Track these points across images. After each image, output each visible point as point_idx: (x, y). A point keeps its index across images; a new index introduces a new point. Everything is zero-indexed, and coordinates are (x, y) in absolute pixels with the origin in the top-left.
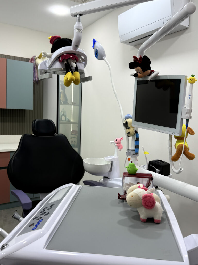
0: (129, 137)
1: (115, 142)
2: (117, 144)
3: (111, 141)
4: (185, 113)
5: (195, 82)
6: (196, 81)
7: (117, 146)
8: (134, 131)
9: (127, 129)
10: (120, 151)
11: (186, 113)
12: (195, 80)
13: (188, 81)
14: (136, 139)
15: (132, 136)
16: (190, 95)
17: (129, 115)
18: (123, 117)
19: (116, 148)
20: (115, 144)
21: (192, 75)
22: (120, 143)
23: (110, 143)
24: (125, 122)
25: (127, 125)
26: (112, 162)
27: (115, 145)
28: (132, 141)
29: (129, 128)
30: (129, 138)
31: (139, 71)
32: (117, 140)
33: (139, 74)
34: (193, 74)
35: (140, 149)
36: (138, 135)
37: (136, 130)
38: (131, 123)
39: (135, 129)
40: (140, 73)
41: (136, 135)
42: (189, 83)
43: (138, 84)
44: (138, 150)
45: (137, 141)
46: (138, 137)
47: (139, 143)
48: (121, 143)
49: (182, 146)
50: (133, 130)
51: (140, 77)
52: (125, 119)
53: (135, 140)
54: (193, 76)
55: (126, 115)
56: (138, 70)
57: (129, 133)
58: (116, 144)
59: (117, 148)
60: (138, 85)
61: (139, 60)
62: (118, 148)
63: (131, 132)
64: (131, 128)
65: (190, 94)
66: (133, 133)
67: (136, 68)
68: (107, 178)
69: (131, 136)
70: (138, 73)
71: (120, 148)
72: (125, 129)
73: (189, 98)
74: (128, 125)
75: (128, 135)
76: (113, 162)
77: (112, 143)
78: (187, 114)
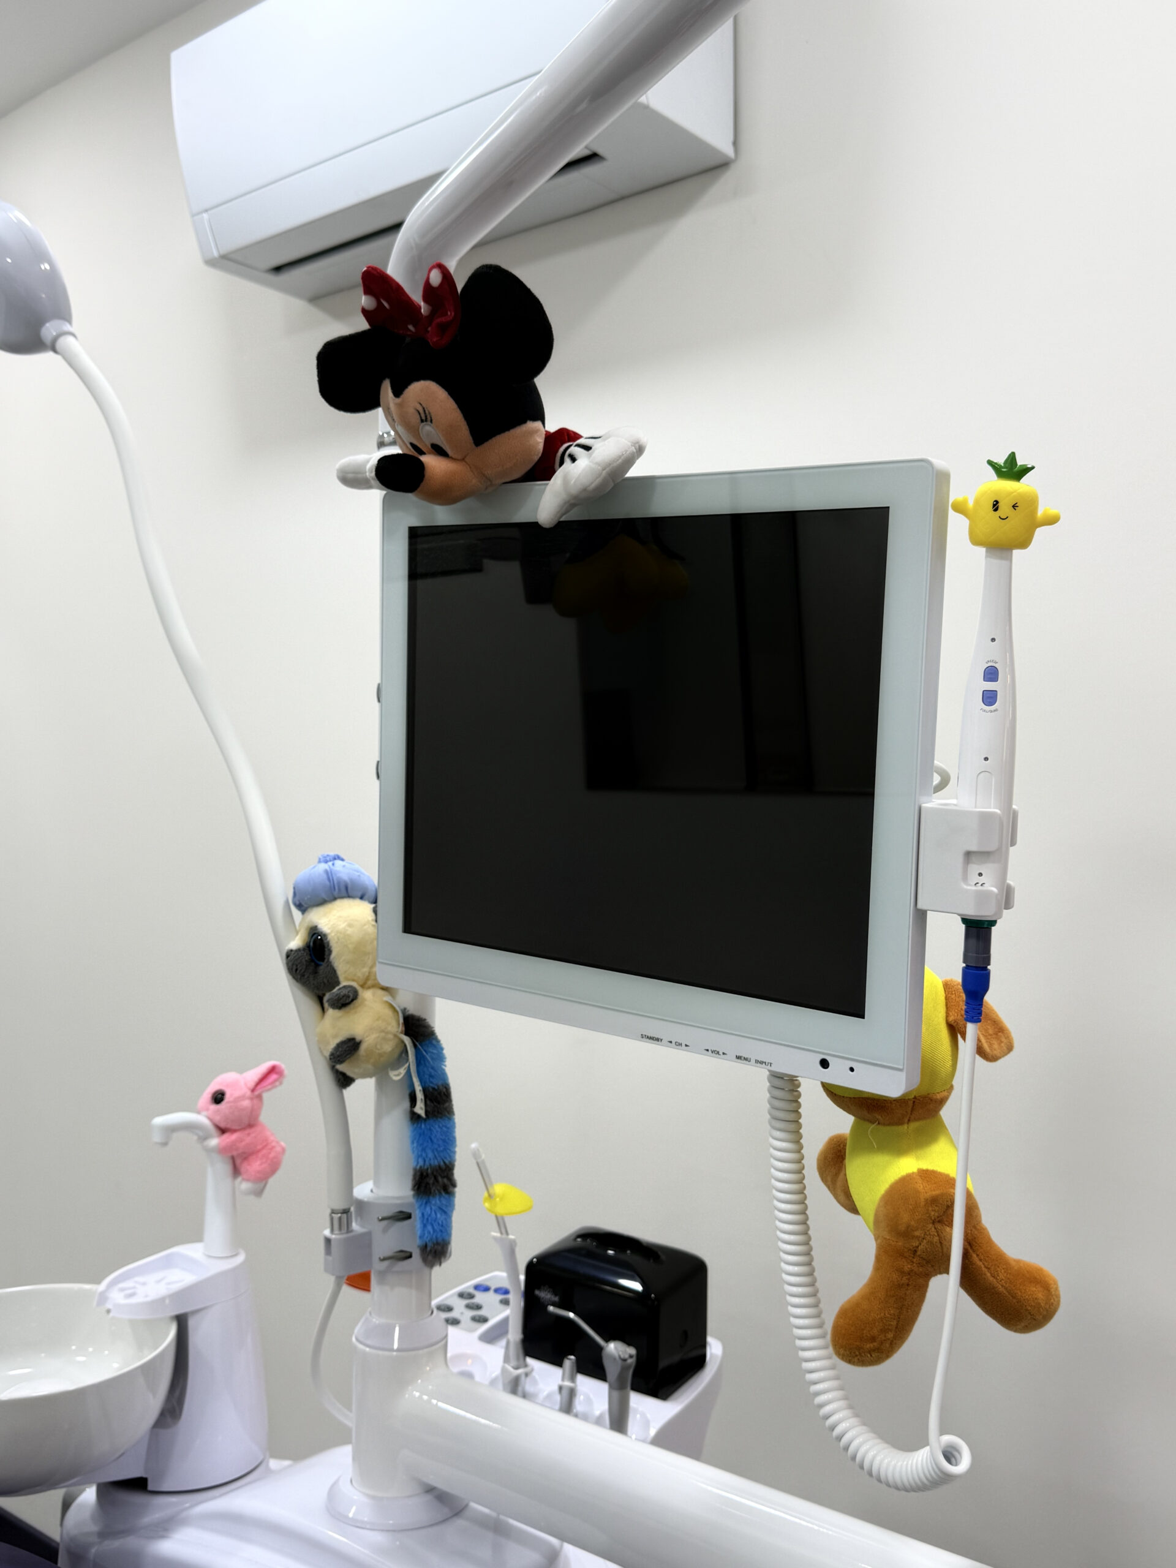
0: (344, 1081)
1: (201, 1117)
2: (223, 1131)
3: (159, 1120)
4: (960, 859)
5: (1040, 532)
6: (1052, 521)
7: (222, 1150)
8: (395, 1026)
9: (331, 1012)
10: (259, 1193)
11: (968, 854)
12: (1040, 513)
13: (957, 527)
14: (420, 1109)
15: (380, 1071)
16: (991, 674)
17: (342, 870)
18: (281, 891)
19: (216, 1174)
20: (204, 1138)
21: (1001, 460)
22: (250, 1122)
23: (157, 1138)
24: (296, 942)
25: (322, 968)
26: (182, 1321)
27: (209, 1151)
28: (379, 1116)
29: (346, 1001)
30: (348, 1092)
31: (427, 428)
32: (218, 1098)
33: (430, 461)
34: (1012, 458)
35: (459, 1191)
36: (440, 1057)
37: (412, 1010)
38: (360, 950)
39: (406, 1001)
40: (438, 450)
41: (420, 1060)
42: (976, 541)
43: (414, 575)
44: (446, 1211)
45: (431, 1121)
46: (436, 1082)
47: (448, 1141)
48: (264, 1118)
49: (934, 1201)
50: (388, 1012)
51: (444, 495)
52: (302, 907)
53: (414, 1117)
54: (1012, 470)
55: (311, 869)
56: (425, 418)
57: (348, 1049)
58: (214, 1142)
59: (222, 1167)
60: (420, 583)
61: (424, 308)
62: (236, 1171)
63: (369, 1042)
64: (367, 995)
65: (992, 654)
66: (388, 1047)
67: (398, 392)
68: (139, 1485)
69: (364, 1076)
70: (422, 453)
71: (255, 1166)
72: (309, 1005)
73: (989, 698)
74: (333, 972)
75: (340, 1067)
76: (191, 1323)
77: (172, 1130)
78: (974, 869)
